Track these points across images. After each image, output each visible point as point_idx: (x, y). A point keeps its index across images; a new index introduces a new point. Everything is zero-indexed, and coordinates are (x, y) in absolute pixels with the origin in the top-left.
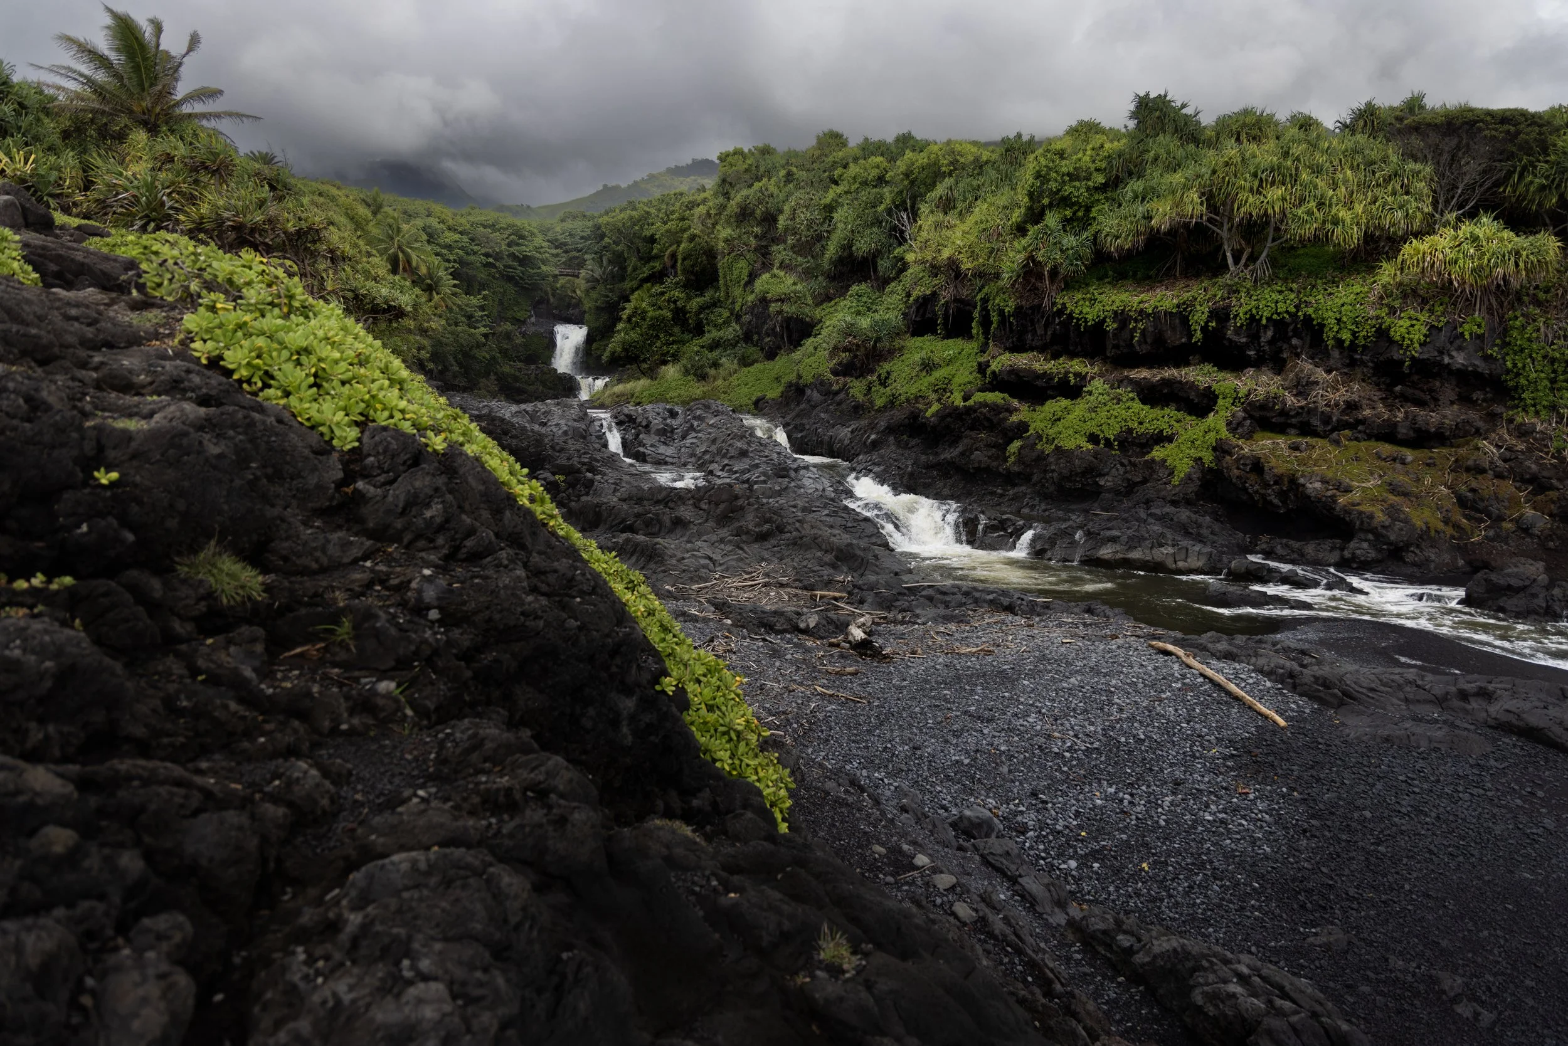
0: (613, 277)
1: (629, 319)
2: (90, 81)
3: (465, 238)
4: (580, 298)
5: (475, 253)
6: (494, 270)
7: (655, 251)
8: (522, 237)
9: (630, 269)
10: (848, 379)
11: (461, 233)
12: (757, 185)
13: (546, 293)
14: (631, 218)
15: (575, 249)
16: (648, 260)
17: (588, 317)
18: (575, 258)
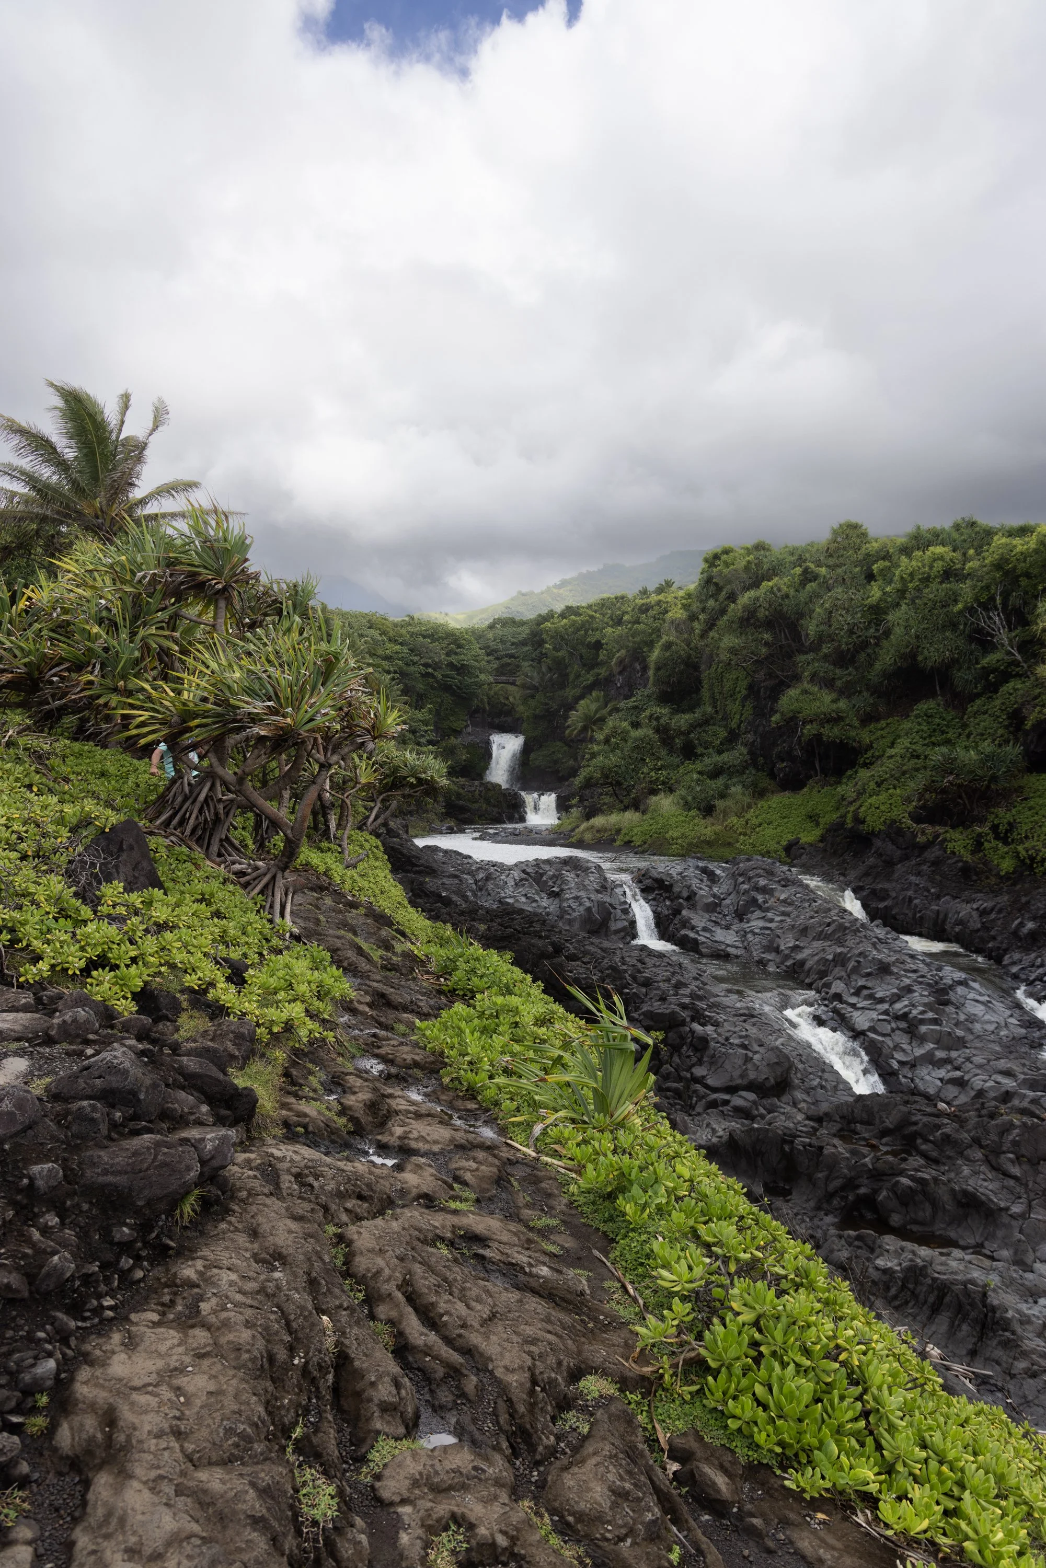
0: (553, 684)
1: (607, 741)
2: (31, 480)
3: (405, 650)
4: (513, 705)
5: (414, 664)
6: (431, 680)
7: (601, 657)
8: (459, 647)
9: (572, 677)
10: (940, 829)
11: (401, 644)
12: (766, 585)
13: (482, 701)
14: (575, 623)
15: (507, 656)
16: (592, 667)
17: (525, 725)
18: (508, 664)
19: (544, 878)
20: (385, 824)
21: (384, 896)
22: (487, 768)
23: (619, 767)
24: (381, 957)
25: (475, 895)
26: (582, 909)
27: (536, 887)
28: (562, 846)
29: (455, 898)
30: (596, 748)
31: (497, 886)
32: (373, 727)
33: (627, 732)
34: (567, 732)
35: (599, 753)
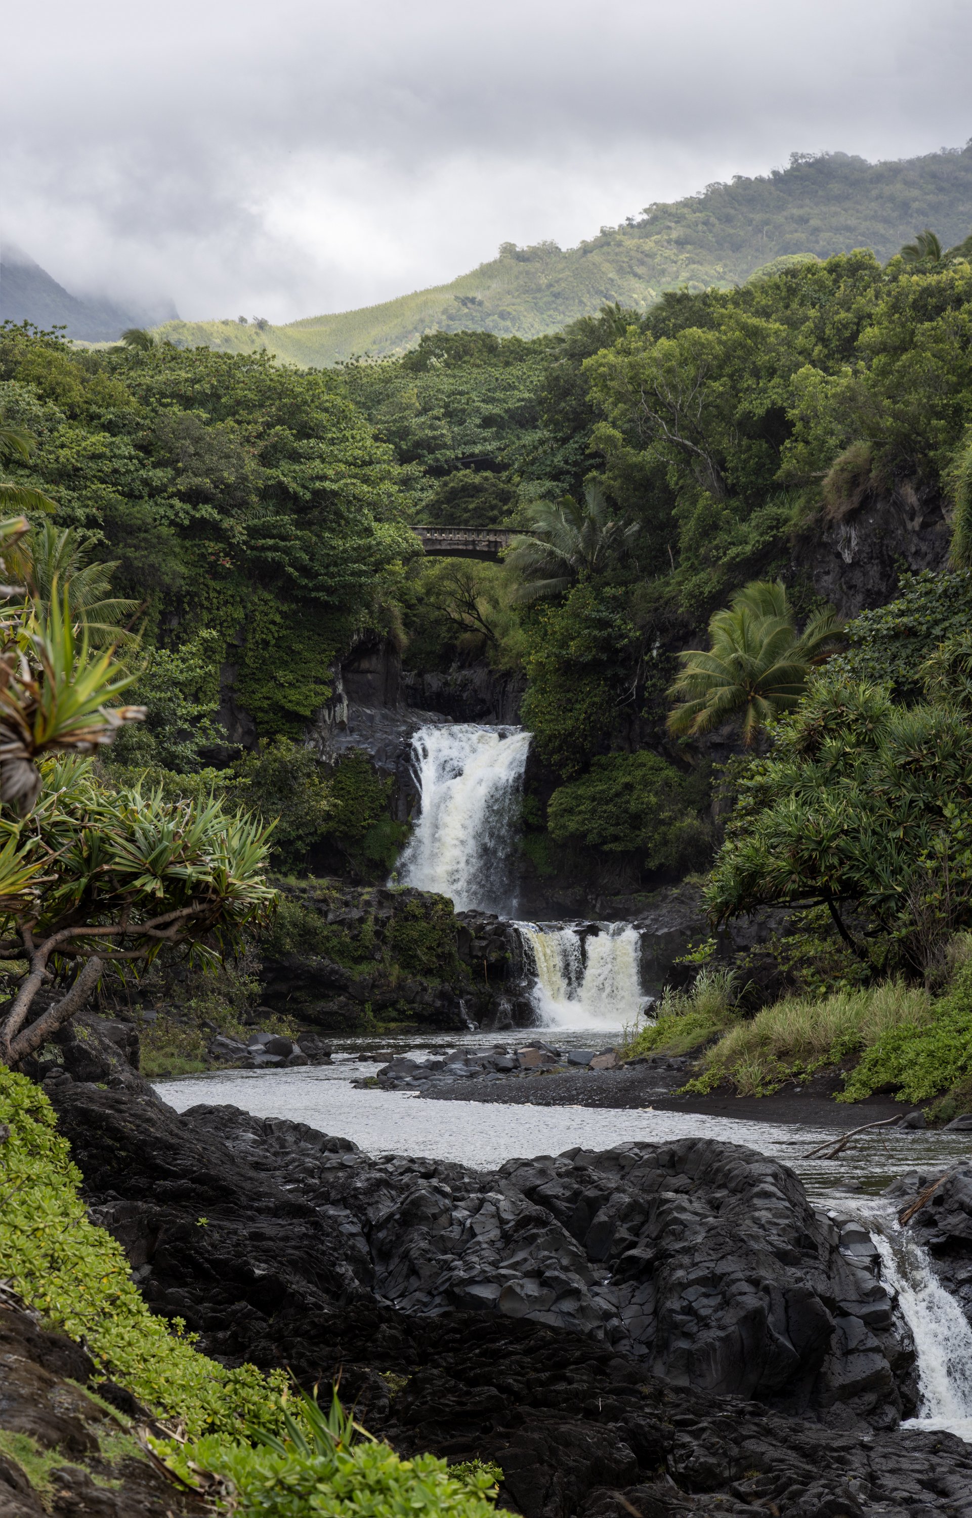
0: (624, 557)
1: (811, 747)
3: (125, 446)
4: (489, 626)
5: (155, 492)
6: (212, 546)
7: (788, 465)
8: (305, 432)
9: (688, 531)
11: (110, 428)
13: (384, 615)
14: (697, 351)
15: (469, 461)
16: (758, 497)
17: (530, 697)
18: (473, 490)
19: (602, 1216)
20: (62, 1036)
21: (60, 1278)
22: (401, 846)
23: (853, 834)
24: (55, 1478)
25: (365, 1275)
26: (730, 1317)
27: (575, 1247)
28: (662, 1105)
29: (298, 1284)
30: (775, 771)
31: (442, 1243)
32: (31, 712)
33: (878, 719)
34: (674, 715)
35: (784, 789)
